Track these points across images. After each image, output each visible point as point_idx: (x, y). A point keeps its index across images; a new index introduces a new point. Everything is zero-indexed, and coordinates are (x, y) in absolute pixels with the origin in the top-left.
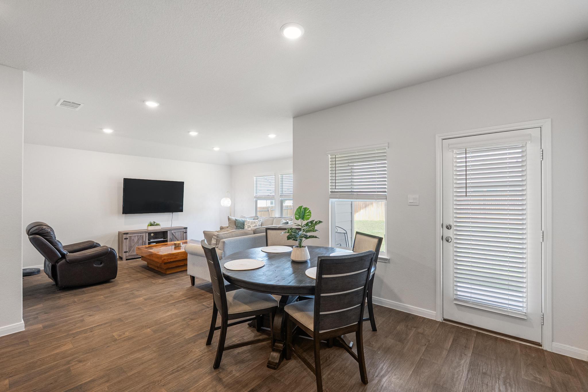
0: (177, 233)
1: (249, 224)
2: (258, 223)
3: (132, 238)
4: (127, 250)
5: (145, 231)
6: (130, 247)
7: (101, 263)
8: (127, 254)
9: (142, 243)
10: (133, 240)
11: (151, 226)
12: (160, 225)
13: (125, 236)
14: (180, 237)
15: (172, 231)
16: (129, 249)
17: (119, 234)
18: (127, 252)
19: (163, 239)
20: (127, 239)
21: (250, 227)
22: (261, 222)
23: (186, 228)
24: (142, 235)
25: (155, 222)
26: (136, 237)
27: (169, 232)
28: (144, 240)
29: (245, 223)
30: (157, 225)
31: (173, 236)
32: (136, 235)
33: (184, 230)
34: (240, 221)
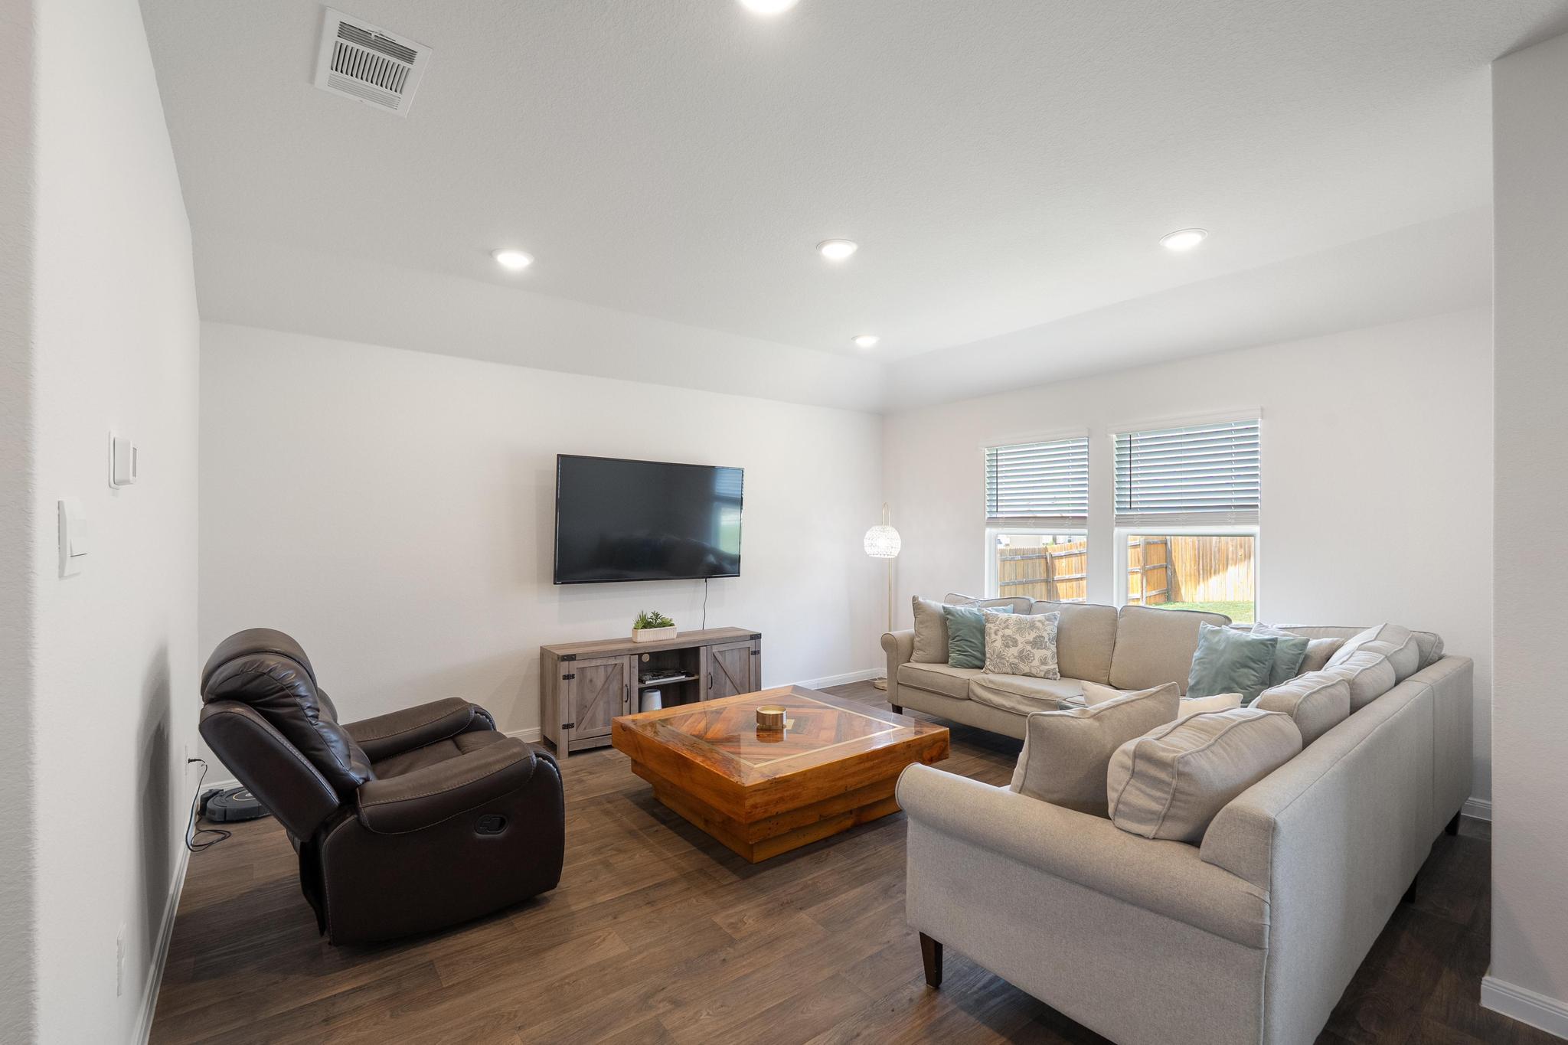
0: (728, 657)
1: (1008, 632)
2: (1048, 628)
3: (589, 674)
4: (573, 720)
5: (630, 650)
6: (583, 708)
7: (502, 824)
8: (573, 731)
9: (619, 691)
10: (591, 681)
11: (644, 627)
12: (671, 625)
13: (565, 668)
14: (738, 670)
15: (715, 649)
16: (578, 713)
17: (542, 655)
18: (572, 726)
19: (684, 677)
20: (573, 676)
21: (1015, 643)
22: (1056, 623)
23: (756, 637)
24: (618, 661)
25: (657, 615)
26: (602, 670)
27: (703, 651)
28: (626, 681)
29: (988, 625)
30: (665, 624)
31: (717, 665)
32: (599, 662)
33: (751, 644)
34: (963, 616)
